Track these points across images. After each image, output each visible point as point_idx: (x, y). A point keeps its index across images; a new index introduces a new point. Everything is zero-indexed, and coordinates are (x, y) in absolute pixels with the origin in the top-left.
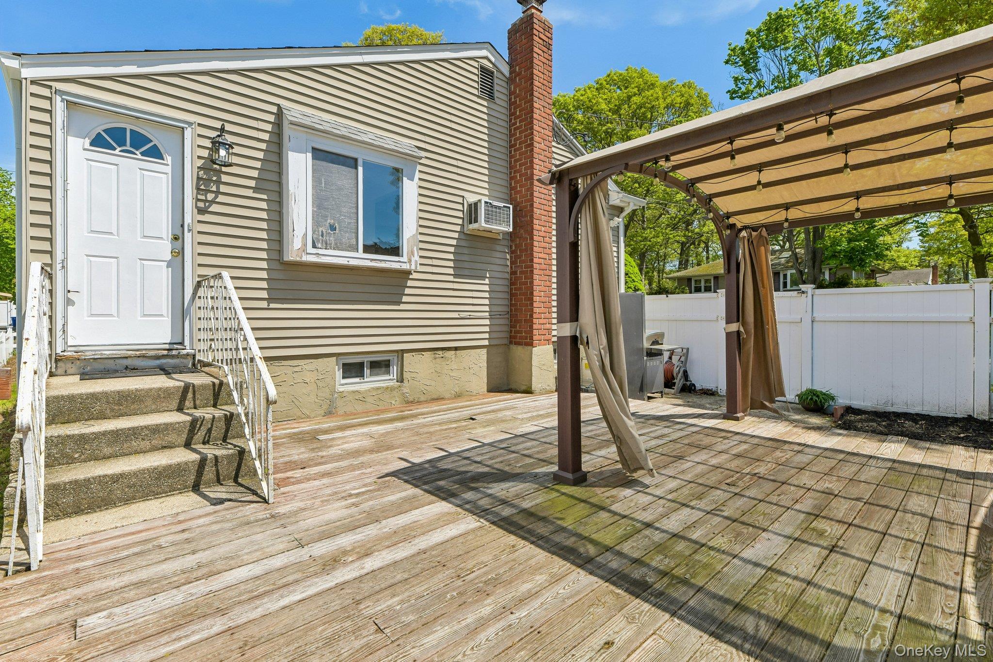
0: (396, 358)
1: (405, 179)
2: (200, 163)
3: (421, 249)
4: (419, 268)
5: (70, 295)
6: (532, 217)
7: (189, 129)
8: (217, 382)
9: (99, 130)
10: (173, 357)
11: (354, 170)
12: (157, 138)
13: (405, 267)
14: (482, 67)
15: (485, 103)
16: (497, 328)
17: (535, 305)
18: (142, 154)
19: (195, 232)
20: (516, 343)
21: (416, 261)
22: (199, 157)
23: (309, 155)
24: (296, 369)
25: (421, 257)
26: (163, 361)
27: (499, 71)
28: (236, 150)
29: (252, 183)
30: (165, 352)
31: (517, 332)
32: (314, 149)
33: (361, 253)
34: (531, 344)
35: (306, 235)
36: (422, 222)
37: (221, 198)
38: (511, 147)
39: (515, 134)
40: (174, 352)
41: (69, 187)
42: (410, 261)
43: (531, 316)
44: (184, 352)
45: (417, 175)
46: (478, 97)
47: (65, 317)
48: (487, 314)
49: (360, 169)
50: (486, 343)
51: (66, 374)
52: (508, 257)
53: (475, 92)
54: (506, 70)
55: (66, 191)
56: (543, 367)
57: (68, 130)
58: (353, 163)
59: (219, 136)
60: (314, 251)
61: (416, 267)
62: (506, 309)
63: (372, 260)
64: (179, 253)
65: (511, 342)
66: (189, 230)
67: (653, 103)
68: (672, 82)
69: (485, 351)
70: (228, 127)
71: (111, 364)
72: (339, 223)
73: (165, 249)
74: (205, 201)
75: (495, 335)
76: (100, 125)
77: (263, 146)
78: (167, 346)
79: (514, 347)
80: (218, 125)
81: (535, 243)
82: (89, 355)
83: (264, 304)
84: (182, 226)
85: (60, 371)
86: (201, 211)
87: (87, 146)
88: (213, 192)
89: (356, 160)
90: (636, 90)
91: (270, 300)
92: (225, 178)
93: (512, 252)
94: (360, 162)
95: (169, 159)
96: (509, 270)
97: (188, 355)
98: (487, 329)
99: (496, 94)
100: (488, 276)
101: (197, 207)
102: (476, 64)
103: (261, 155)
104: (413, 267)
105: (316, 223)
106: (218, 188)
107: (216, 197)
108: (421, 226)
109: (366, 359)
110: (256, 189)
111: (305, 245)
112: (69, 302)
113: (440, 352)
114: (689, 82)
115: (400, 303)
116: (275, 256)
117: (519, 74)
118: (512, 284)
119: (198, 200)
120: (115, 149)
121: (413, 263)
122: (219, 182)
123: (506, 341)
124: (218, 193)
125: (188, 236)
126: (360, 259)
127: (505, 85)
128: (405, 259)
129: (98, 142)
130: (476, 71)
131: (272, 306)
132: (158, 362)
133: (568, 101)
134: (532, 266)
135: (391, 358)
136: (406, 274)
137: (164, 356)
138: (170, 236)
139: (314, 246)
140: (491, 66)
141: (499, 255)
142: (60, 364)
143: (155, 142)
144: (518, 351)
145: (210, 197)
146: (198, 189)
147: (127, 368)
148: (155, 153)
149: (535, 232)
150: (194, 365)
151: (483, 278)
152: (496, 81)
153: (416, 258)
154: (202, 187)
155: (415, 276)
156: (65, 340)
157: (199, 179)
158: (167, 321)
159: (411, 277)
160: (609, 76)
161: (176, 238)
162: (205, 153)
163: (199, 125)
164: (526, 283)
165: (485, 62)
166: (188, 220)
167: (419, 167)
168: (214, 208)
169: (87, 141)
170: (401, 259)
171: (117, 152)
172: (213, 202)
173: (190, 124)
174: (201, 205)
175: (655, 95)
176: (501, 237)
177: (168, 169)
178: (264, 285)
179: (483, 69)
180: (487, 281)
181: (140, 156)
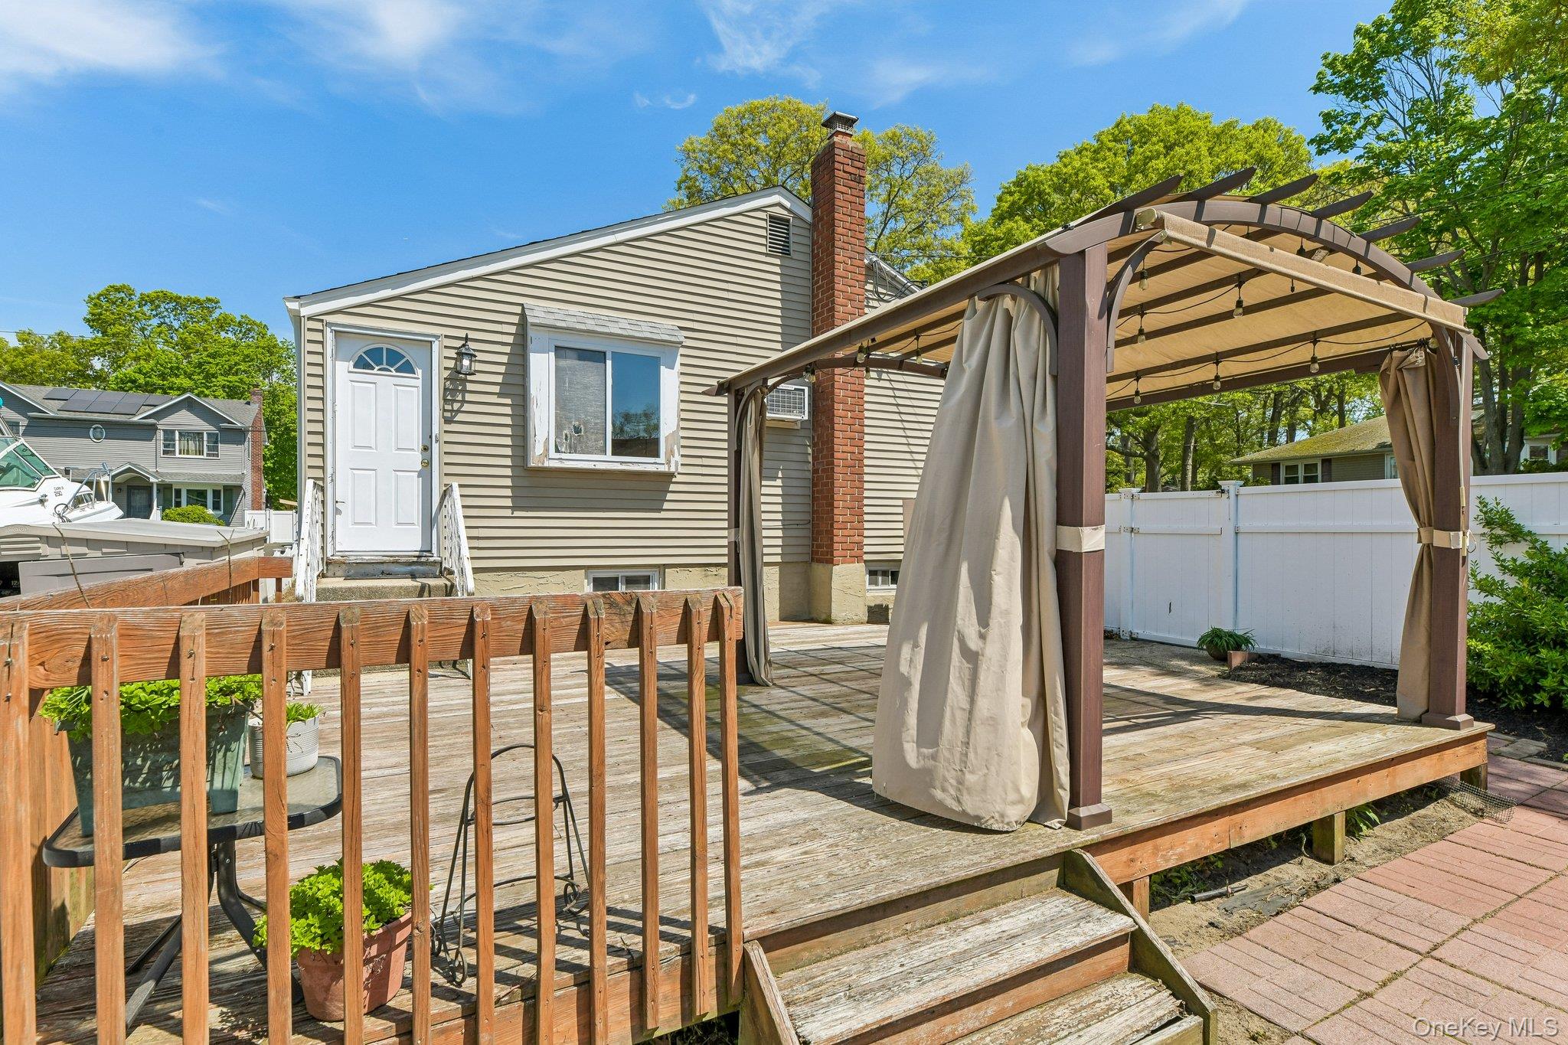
0: (657, 574)
1: (662, 368)
2: (446, 374)
3: (683, 447)
4: (681, 470)
5: (338, 505)
6: (833, 401)
7: (437, 342)
8: (449, 583)
9: (361, 353)
10: (422, 563)
11: (603, 364)
12: (410, 354)
13: (663, 469)
14: (771, 217)
15: (778, 262)
16: (793, 542)
17: (836, 511)
18: (397, 370)
19: (442, 442)
20: (819, 561)
21: (677, 462)
22: (446, 368)
23: (552, 354)
24: (541, 581)
25: (682, 456)
26: (414, 567)
27: (797, 217)
28: (480, 356)
29: (496, 389)
30: (415, 559)
31: (819, 546)
32: (557, 348)
33: (609, 456)
34: (830, 562)
35: (548, 439)
36: (684, 415)
37: (467, 407)
38: (814, 311)
39: (817, 295)
40: (423, 559)
41: (337, 408)
42: (669, 462)
43: (832, 526)
44: (431, 559)
45: (679, 360)
46: (767, 255)
47: (334, 525)
48: (780, 523)
49: (609, 363)
50: (778, 559)
51: (334, 576)
52: (810, 450)
53: (763, 249)
54: (806, 214)
55: (334, 412)
56: (849, 591)
57: (336, 357)
58: (599, 357)
59: (464, 345)
60: (558, 455)
61: (677, 469)
62: (808, 517)
63: (622, 463)
64: (427, 464)
65: (813, 559)
66: (437, 441)
67: (1190, 167)
68: (1230, 125)
69: (776, 569)
70: (472, 335)
71: (370, 569)
72: (585, 424)
73: (416, 459)
74: (452, 411)
75: (788, 550)
76: (361, 348)
77: (508, 349)
78: (417, 554)
79: (815, 566)
80: (462, 334)
81: (837, 434)
82: (352, 559)
83: (508, 513)
84: (431, 437)
85: (330, 573)
86: (447, 421)
87: (352, 369)
88: (458, 401)
89: (605, 353)
90: (1160, 147)
91: (514, 508)
92: (470, 387)
93: (814, 445)
94: (609, 355)
95: (419, 372)
96: (810, 467)
97: (435, 562)
98: (779, 542)
99: (793, 247)
100: (780, 475)
101: (444, 417)
102: (763, 215)
103: (505, 359)
104: (673, 469)
105: (559, 427)
106: (463, 397)
107: (462, 406)
108: (682, 419)
109: (620, 574)
110: (500, 395)
111: (547, 450)
112: (337, 511)
113: (713, 569)
114: (1264, 120)
115: (660, 510)
116: (519, 462)
117: (822, 219)
118: (814, 485)
119: (445, 410)
120: (373, 368)
121: (673, 465)
122: (464, 391)
123: (807, 558)
124: (463, 402)
125: (435, 446)
126: (608, 461)
127: (806, 233)
128: (662, 459)
129: (361, 364)
130: (763, 224)
131: (517, 514)
132: (409, 568)
133: (1042, 177)
134: (833, 463)
135: (650, 574)
136: (668, 477)
137: (413, 563)
138: (421, 447)
139: (557, 451)
140: (786, 213)
141: (795, 449)
142: (330, 567)
143: (408, 357)
144: (819, 569)
145: (456, 406)
146: (445, 400)
147: (383, 573)
148: (408, 368)
149: (836, 420)
150: (441, 572)
151: (775, 478)
152: (792, 230)
153: (677, 457)
154: (449, 397)
155: (679, 478)
156: (334, 545)
157: (445, 389)
158: (418, 528)
159: (674, 480)
160: (1117, 125)
161: (425, 449)
162: (451, 364)
163: (446, 336)
164: (826, 484)
165: (778, 210)
166: (436, 430)
167: (682, 351)
168: (460, 417)
169: (352, 364)
170: (657, 460)
171: (375, 371)
172: (459, 411)
173: (437, 337)
174: (448, 414)
175: (1194, 153)
176: (798, 426)
177: (419, 383)
178: (508, 492)
179: (774, 219)
180: (779, 482)
181: (394, 373)
